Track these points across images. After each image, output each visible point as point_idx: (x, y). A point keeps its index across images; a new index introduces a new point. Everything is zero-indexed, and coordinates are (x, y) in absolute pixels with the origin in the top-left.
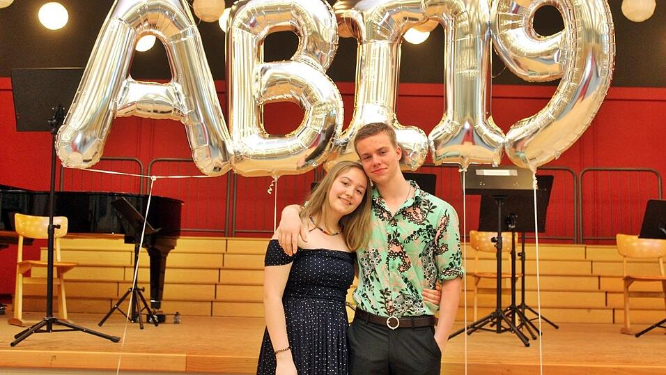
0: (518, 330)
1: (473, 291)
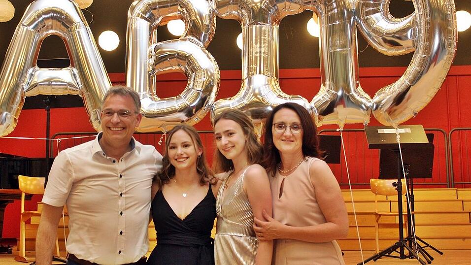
1: (374, 226)
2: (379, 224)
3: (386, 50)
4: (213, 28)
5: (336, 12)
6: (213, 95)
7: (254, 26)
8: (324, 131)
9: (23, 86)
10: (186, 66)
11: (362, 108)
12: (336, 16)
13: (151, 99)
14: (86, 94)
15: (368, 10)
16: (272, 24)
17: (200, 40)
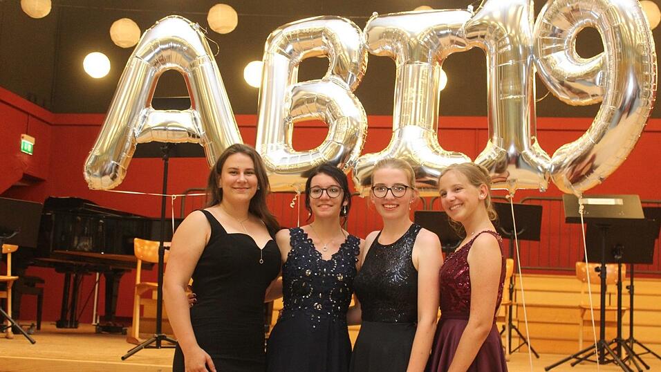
0: (624, 363)
1: (578, 324)
2: (584, 321)
3: (568, 98)
4: (363, 67)
5: (510, 49)
6: (357, 150)
7: (411, 66)
8: (528, 199)
9: (134, 130)
10: (327, 112)
11: (539, 170)
12: (509, 55)
13: (286, 151)
14: (208, 144)
15: (548, 47)
16: (433, 64)
17: (347, 83)
